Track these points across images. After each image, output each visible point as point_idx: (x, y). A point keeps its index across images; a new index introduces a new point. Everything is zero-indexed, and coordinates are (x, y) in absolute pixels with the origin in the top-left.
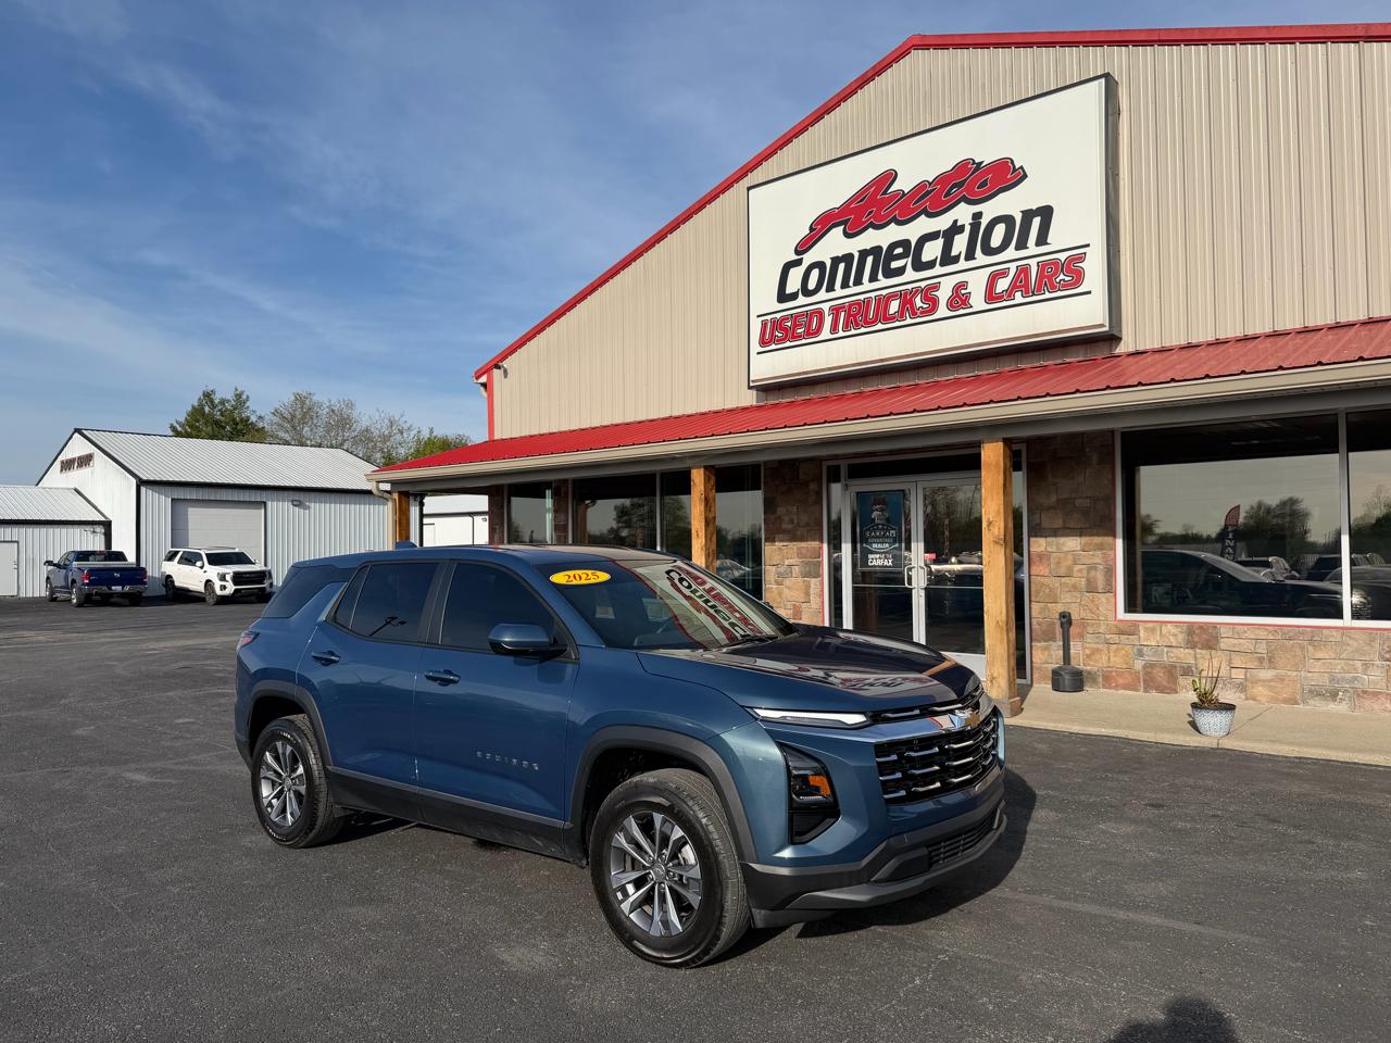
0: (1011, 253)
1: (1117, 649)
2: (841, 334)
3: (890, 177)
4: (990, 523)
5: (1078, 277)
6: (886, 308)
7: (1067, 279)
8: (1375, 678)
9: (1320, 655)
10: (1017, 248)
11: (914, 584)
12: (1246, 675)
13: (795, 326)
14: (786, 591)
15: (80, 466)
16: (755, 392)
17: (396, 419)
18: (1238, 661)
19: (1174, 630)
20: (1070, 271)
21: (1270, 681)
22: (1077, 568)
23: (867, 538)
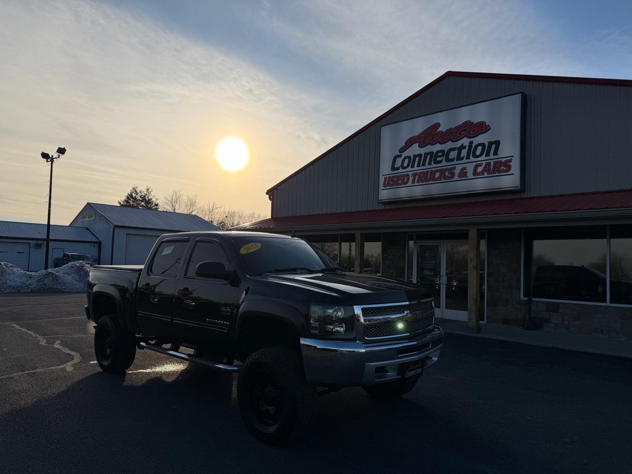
0: (483, 157)
2: (416, 184)
3: (437, 125)
4: (471, 260)
5: (509, 168)
6: (434, 175)
7: (505, 168)
8: (618, 326)
9: (597, 316)
10: (486, 156)
11: (442, 283)
12: (569, 323)
13: (398, 180)
15: (89, 218)
16: (380, 204)
17: (216, 202)
18: (566, 318)
19: (542, 305)
20: (506, 166)
21: (578, 325)
22: (505, 279)
23: (423, 264)
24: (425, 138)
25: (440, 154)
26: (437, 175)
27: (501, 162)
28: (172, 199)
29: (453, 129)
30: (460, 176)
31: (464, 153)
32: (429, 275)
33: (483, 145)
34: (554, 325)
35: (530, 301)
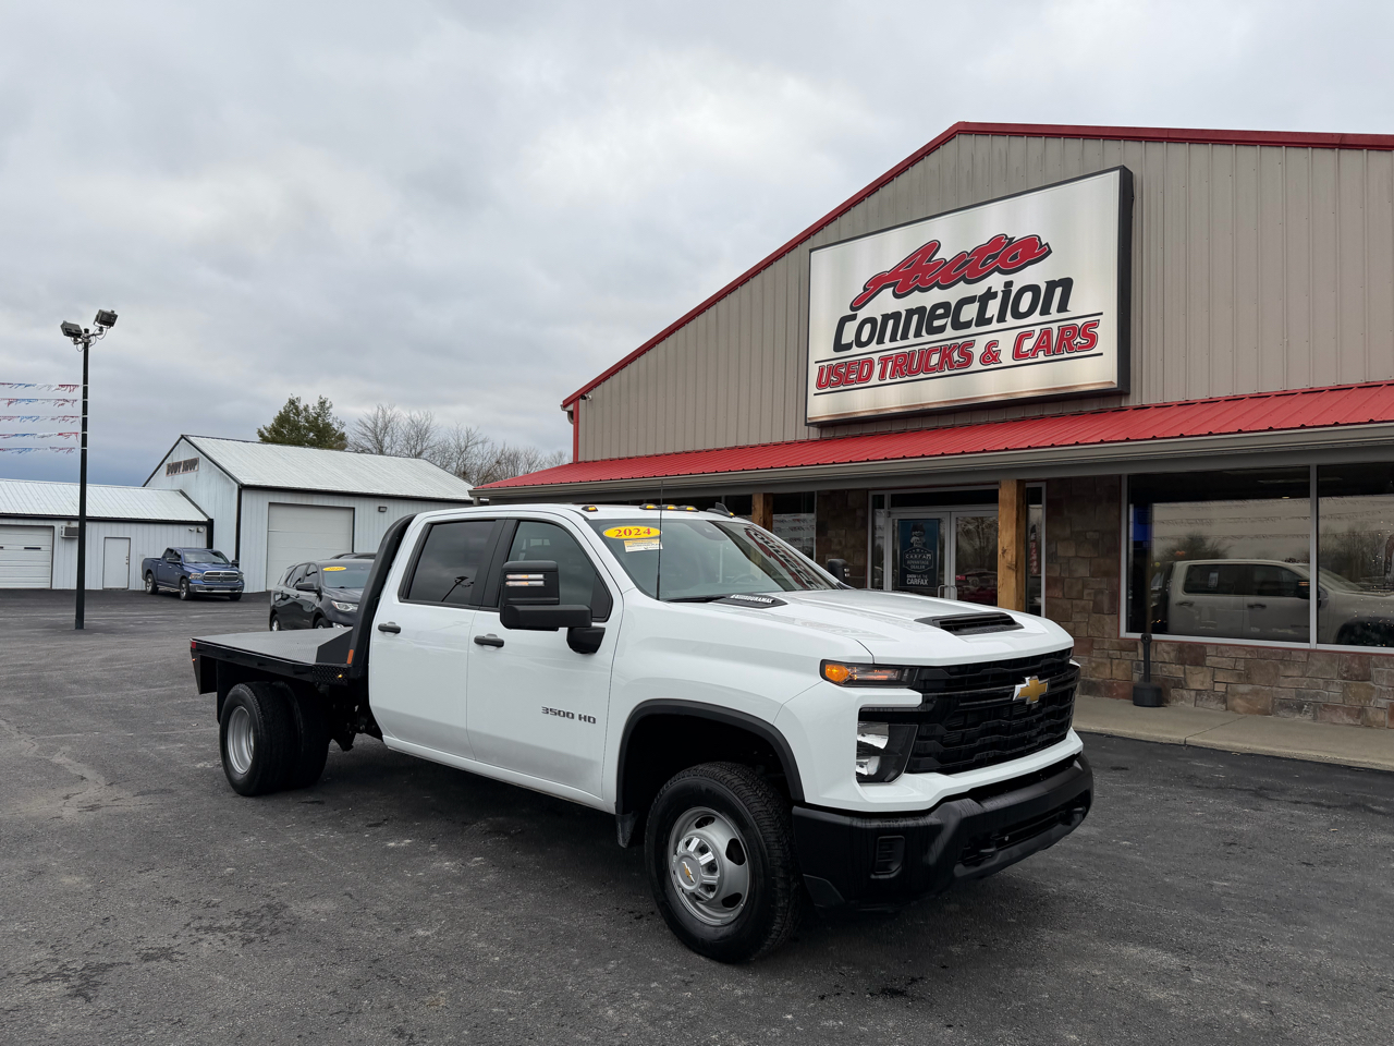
0: (1036, 317)
1: (1118, 664)
2: (888, 381)
3: (934, 246)
4: (1004, 551)
5: (1093, 340)
6: (928, 360)
7: (1083, 342)
8: (1334, 693)
9: (1289, 673)
10: (1042, 314)
12: (1226, 688)
13: (849, 372)
15: (185, 469)
16: (811, 428)
17: (473, 431)
18: (1220, 677)
19: (1167, 648)
20: (1085, 335)
21: (1247, 694)
22: (1086, 592)
23: (906, 561)
24: (907, 276)
25: (941, 311)
26: (935, 359)
27: (1073, 328)
28: (376, 425)
29: (969, 254)
30: (983, 360)
31: (993, 308)
32: (919, 585)
33: (1035, 289)
34: (1193, 693)
35: (1147, 642)
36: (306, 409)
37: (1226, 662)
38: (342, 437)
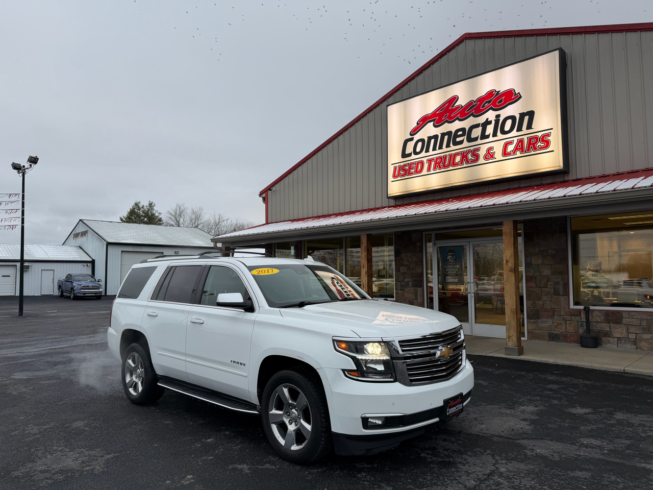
0: (514, 133)
1: (570, 324)
2: (432, 172)
3: (455, 99)
4: (507, 261)
5: (548, 144)
6: (454, 159)
7: (542, 145)
10: (517, 131)
11: (469, 291)
12: (636, 336)
13: (410, 168)
14: (406, 294)
15: (82, 236)
16: (390, 200)
17: (222, 215)
18: (632, 330)
19: (599, 314)
20: (543, 141)
21: (649, 340)
22: (549, 283)
23: (445, 269)
24: (441, 115)
25: (460, 133)
26: (458, 159)
27: (536, 138)
28: (176, 214)
29: (475, 102)
30: (486, 158)
31: (490, 129)
32: (453, 282)
33: (513, 118)
34: (616, 339)
35: (587, 310)
36: (143, 207)
37: (635, 322)
38: (160, 220)
